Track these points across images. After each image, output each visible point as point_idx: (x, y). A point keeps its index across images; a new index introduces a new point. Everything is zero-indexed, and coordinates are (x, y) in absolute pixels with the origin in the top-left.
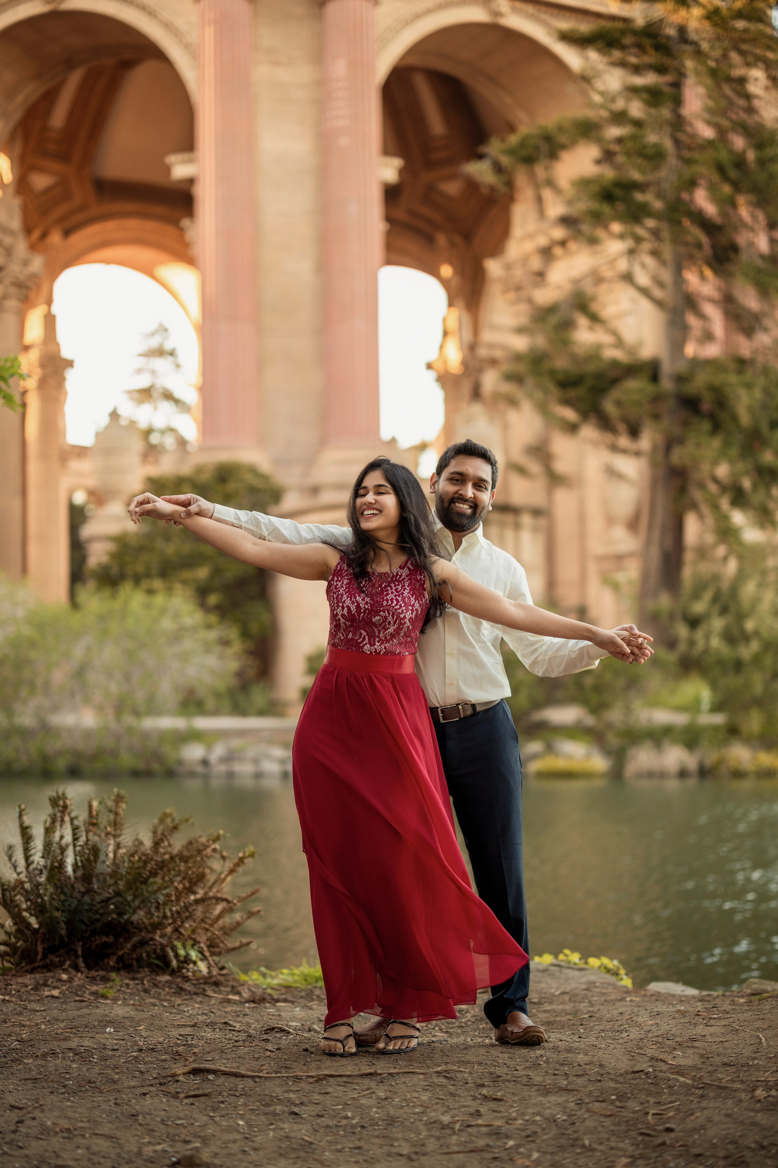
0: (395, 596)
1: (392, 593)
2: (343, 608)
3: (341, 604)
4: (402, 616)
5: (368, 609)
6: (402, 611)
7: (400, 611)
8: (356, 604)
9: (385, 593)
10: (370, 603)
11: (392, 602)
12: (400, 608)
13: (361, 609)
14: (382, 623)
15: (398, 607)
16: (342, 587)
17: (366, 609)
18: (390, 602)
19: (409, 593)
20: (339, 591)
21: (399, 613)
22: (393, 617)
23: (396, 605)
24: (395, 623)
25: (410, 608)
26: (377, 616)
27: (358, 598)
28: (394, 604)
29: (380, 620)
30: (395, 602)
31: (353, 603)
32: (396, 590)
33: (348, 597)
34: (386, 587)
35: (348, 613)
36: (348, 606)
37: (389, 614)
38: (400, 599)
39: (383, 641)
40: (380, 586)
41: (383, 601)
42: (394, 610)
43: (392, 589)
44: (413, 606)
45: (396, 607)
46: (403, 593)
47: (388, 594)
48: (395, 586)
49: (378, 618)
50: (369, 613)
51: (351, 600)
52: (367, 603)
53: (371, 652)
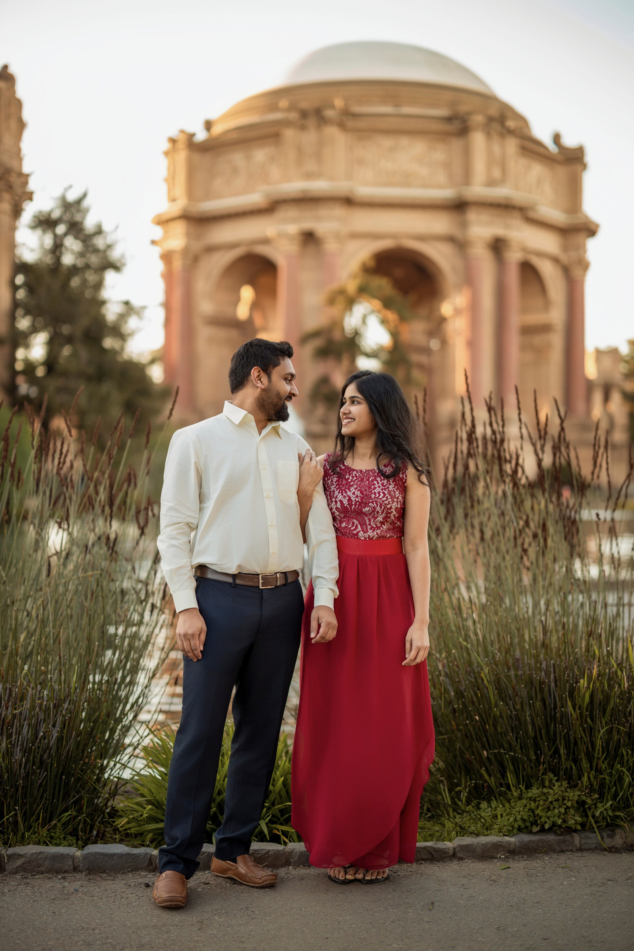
0: (382, 489)
1: (379, 487)
2: (336, 502)
3: (334, 500)
4: (389, 506)
5: (358, 501)
6: (389, 502)
7: (387, 502)
8: (347, 498)
9: (373, 487)
10: (360, 496)
11: (380, 495)
12: (386, 500)
13: (352, 501)
14: (372, 513)
15: (385, 499)
16: (333, 484)
17: (356, 502)
18: (377, 495)
19: (394, 487)
20: (331, 488)
21: (386, 504)
22: (381, 507)
23: (383, 497)
24: (382, 512)
25: (395, 500)
26: (367, 507)
27: (348, 493)
28: (381, 497)
29: (369, 510)
30: (382, 495)
31: (345, 497)
32: (382, 484)
33: (339, 492)
34: (372, 481)
35: (341, 506)
36: (340, 501)
37: (377, 505)
38: (386, 492)
39: (375, 528)
40: (368, 480)
41: (372, 494)
42: (381, 501)
43: (378, 483)
44: (398, 498)
45: (383, 499)
46: (388, 488)
47: (375, 488)
48: (381, 481)
49: (367, 509)
50: (360, 504)
51: (342, 494)
52: (357, 497)
53: (365, 539)
